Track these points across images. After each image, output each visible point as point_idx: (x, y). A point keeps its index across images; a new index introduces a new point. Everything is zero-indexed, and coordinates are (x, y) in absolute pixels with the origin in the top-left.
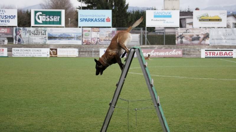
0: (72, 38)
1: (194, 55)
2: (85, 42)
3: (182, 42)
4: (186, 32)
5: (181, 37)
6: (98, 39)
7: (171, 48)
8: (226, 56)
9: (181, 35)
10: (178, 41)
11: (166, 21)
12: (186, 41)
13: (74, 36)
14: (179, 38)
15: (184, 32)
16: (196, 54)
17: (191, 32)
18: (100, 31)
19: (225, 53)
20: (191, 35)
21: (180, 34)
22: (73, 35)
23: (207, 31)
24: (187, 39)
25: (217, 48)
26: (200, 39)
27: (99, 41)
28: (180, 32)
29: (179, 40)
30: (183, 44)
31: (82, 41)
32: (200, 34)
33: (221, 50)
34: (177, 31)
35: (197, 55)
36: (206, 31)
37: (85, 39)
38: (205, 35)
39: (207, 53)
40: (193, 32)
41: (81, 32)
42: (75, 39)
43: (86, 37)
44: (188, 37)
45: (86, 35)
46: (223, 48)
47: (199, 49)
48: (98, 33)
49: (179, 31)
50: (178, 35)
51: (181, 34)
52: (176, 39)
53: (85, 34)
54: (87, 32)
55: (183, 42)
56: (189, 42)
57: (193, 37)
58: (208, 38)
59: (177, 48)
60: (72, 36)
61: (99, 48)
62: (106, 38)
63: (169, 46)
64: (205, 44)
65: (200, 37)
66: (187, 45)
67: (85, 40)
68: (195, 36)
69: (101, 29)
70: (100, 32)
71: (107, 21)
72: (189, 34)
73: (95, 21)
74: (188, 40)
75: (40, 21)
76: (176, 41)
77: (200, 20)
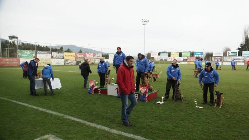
22: (241, 59)
75: (230, 55)
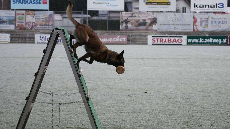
0: (4, 22)
1: (140, 41)
2: (19, 27)
3: (127, 27)
4: (132, 17)
5: (126, 22)
6: (34, 24)
7: (115, 34)
8: (175, 43)
9: (126, 20)
10: (122, 27)
11: (109, 5)
12: (131, 26)
13: (7, 20)
14: (123, 23)
15: (129, 17)
16: (142, 40)
17: (137, 17)
18: (36, 14)
19: (174, 39)
20: (137, 20)
21: (124, 19)
23: (155, 15)
24: (132, 24)
25: (165, 35)
26: (147, 24)
27: (35, 26)
28: (125, 17)
29: (124, 25)
30: (127, 30)
31: (15, 26)
32: (147, 19)
33: (170, 37)
34: (122, 15)
35: (143, 42)
36: (153, 15)
37: (18, 23)
38: (152, 20)
39: (154, 40)
40: (139, 17)
41: (14, 15)
42: (7, 23)
43: (19, 21)
44: (133, 22)
45: (19, 19)
46: (172, 35)
47: (146, 35)
48: (33, 17)
49: (124, 15)
50: (123, 20)
51: (126, 18)
52: (121, 23)
53: (19, 17)
54: (21, 15)
55: (129, 28)
56: (135, 28)
57: (139, 22)
58: (155, 23)
59: (122, 34)
60: (4, 20)
61: (34, 34)
62: (43, 23)
63: (113, 32)
64: (152, 30)
65: (147, 22)
66: (132, 30)
67: (18, 25)
68: (141, 21)
69: (36, 12)
70: (36, 16)
71: (43, 4)
72: (134, 18)
73: (30, 3)
74: (134, 25)
76: (121, 26)
77: (147, 4)
